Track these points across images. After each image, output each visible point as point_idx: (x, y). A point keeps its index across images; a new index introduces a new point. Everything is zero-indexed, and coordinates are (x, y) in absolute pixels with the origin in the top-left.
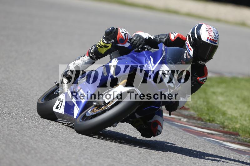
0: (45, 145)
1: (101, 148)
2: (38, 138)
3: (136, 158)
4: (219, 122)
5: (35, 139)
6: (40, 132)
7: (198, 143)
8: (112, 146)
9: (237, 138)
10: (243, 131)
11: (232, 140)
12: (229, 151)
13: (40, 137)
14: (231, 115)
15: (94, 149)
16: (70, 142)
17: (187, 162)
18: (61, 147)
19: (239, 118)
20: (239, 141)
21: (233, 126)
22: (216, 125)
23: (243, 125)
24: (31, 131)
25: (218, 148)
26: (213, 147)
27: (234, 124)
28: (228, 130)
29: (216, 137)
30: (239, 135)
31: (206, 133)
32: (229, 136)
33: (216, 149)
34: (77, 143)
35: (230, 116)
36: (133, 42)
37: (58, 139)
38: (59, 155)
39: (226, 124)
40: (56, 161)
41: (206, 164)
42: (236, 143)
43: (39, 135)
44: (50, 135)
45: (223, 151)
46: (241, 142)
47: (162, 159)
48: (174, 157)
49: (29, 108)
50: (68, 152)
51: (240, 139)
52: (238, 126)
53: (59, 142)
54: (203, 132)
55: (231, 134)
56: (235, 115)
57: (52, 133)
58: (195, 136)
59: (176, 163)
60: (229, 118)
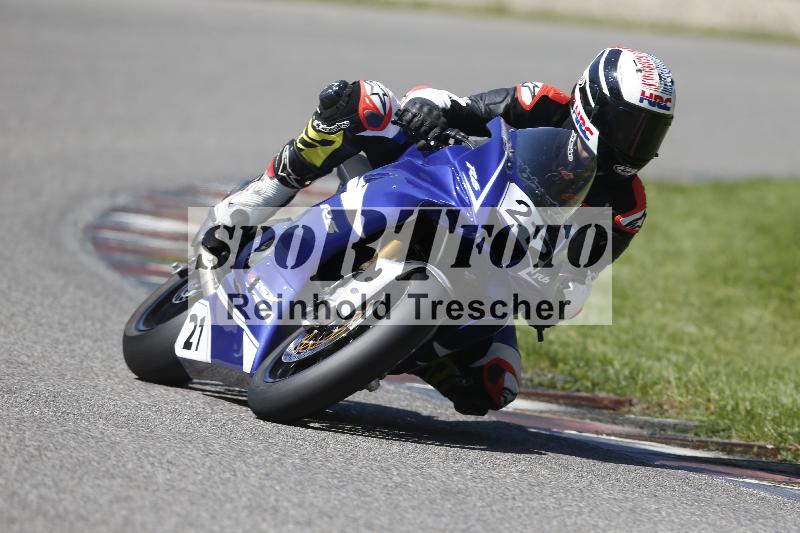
36: (411, 120)
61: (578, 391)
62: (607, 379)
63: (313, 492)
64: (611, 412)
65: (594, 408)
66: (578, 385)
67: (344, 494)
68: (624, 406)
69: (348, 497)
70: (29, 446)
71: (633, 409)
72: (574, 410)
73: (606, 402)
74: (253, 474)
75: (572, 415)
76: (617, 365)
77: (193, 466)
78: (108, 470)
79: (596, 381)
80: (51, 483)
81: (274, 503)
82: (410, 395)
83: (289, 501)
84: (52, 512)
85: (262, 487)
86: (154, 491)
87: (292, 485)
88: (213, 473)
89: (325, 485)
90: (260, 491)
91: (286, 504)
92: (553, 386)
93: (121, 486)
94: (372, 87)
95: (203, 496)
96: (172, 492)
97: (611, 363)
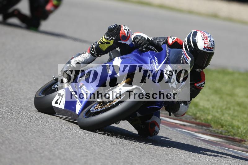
0: (19, 135)
1: (74, 138)
2: (12, 128)
3: (109, 149)
4: (191, 113)
5: (9, 129)
6: (14, 123)
7: (170, 134)
8: (85, 137)
9: (209, 130)
10: (214, 123)
11: (205, 131)
12: (201, 142)
13: (14, 127)
14: (203, 106)
15: (68, 140)
16: (43, 133)
17: (159, 153)
18: (35, 138)
19: (211, 109)
20: (211, 132)
21: (205, 117)
22: (188, 116)
23: (215, 116)
24: (5, 121)
25: (190, 139)
26: (185, 138)
27: (206, 115)
28: (200, 121)
29: (188, 128)
30: (211, 127)
31: (178, 125)
32: (200, 127)
33: (188, 140)
34: (51, 134)
35: (202, 108)
36: (138, 41)
37: (31, 130)
38: (33, 145)
39: (198, 115)
40: (30, 152)
41: (179, 155)
42: (208, 134)
43: (13, 126)
44: (23, 125)
45: (195, 142)
46: (213, 133)
47: (135, 150)
48: (147, 148)
49: (3, 99)
50: (42, 142)
51: (212, 130)
52: (210, 117)
53: (33, 133)
54: (176, 123)
55: (203, 125)
56: (208, 107)
57: (26, 124)
58: (167, 127)
59: (149, 154)
60: (201, 109)
61: (229, 136)
62: (238, 133)
63: (144, 159)
64: (239, 143)
65: (234, 141)
66: (229, 134)
67: (153, 161)
68: (243, 142)
69: (155, 162)
70: (57, 137)
71: (246, 143)
72: (227, 141)
73: (237, 140)
74: (126, 152)
75: (227, 143)
76: (242, 129)
77: (107, 148)
78: (81, 147)
79: (235, 133)
80: (63, 149)
81: (132, 162)
82: (177, 132)
83: (136, 161)
84: (63, 158)
85: (128, 156)
86: (95, 154)
87: (138, 156)
88: (113, 150)
89: (148, 157)
90: (127, 157)
91: (135, 162)
92: (221, 133)
93: (85, 152)
94: (125, 27)
95: (110, 157)
96: (100, 155)
97: (240, 128)
